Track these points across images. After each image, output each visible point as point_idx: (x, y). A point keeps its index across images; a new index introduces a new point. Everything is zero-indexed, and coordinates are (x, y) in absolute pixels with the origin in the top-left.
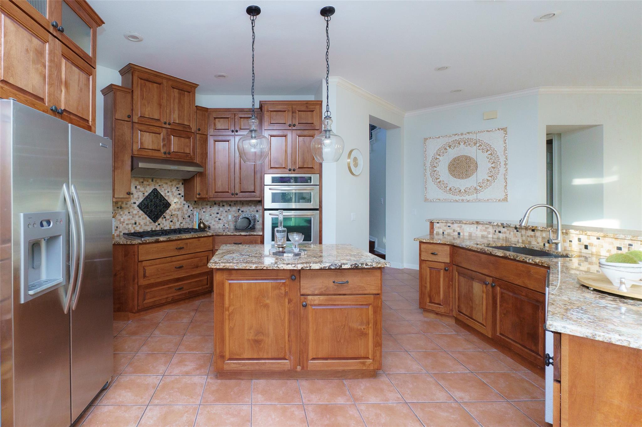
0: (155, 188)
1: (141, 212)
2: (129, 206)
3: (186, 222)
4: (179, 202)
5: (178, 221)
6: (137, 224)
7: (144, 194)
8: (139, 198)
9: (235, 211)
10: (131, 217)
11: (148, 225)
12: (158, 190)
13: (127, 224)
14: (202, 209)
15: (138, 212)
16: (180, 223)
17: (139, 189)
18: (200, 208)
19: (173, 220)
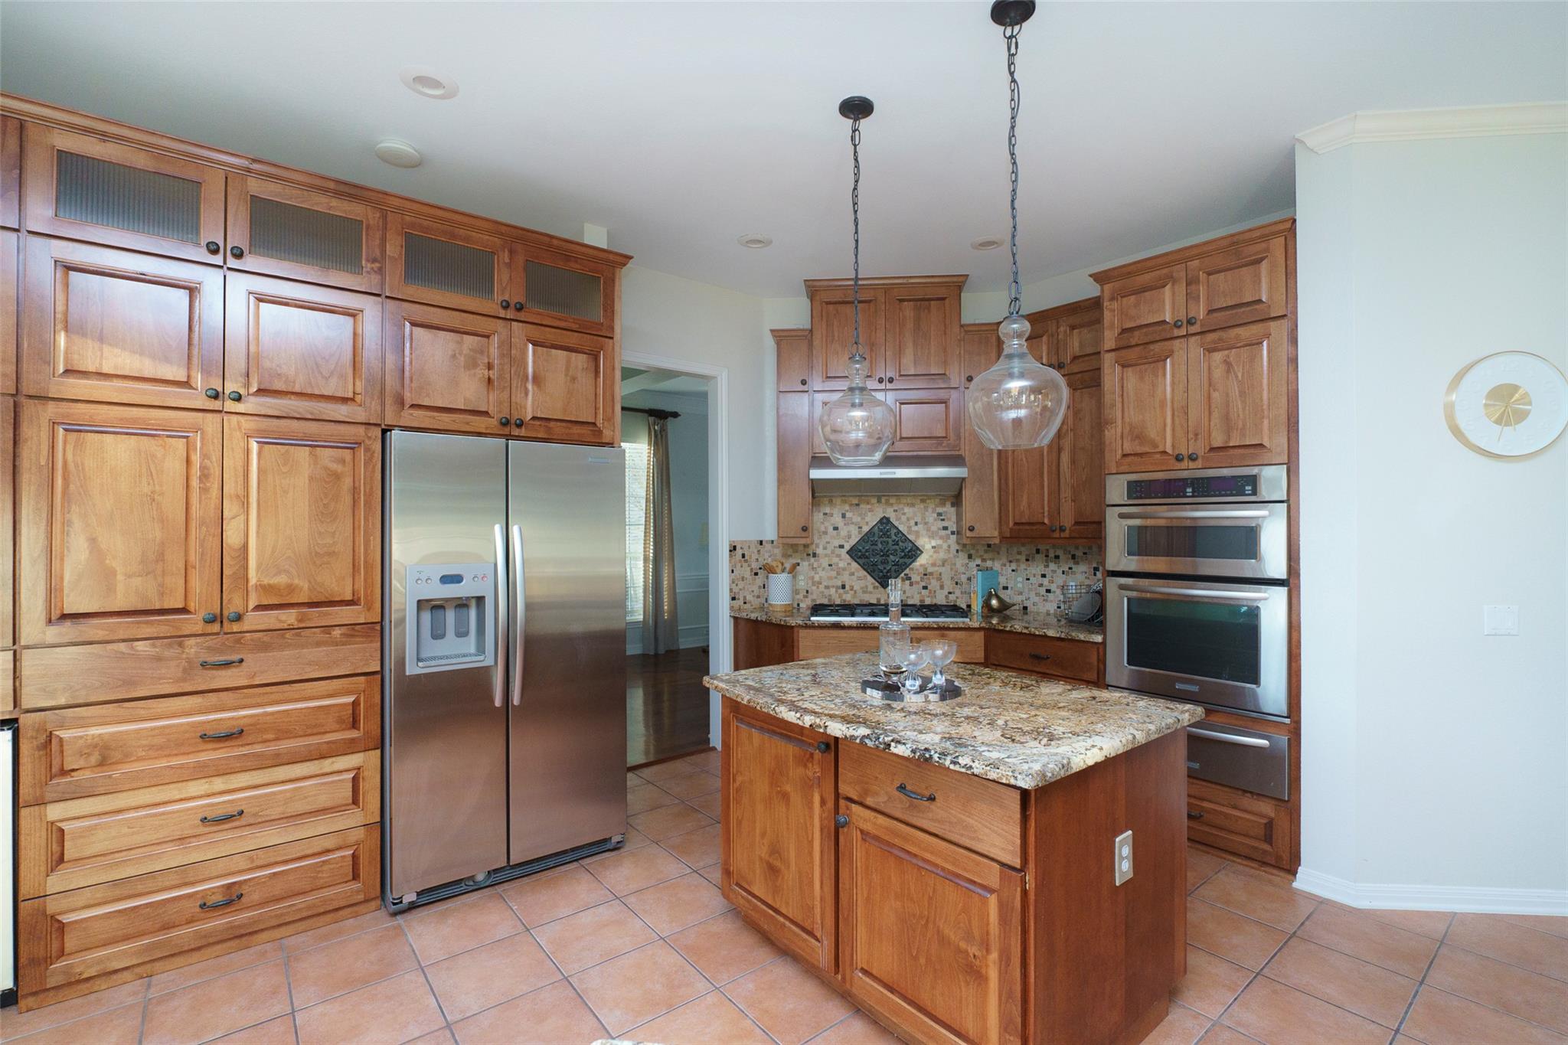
0: (884, 517)
1: (854, 565)
2: (829, 552)
3: (962, 593)
4: (945, 546)
5: (942, 587)
6: (847, 587)
7: (860, 528)
8: (849, 537)
9: (1086, 573)
10: (834, 574)
11: (871, 593)
12: (891, 520)
13: (827, 587)
14: (1008, 564)
15: (849, 564)
16: (947, 593)
17: (851, 518)
18: (1004, 560)
19: (930, 584)
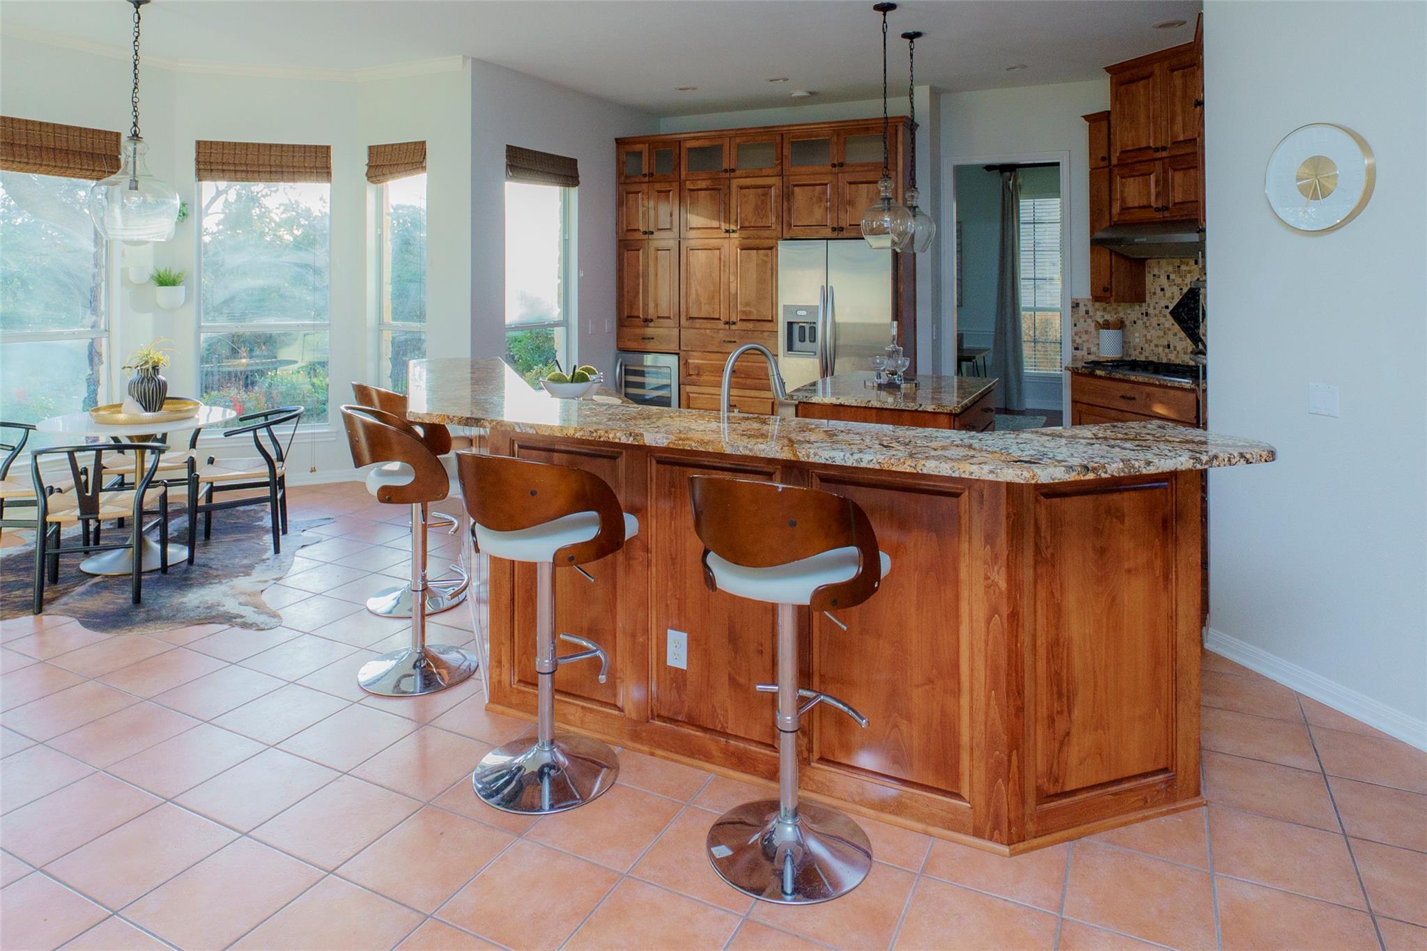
1: (1176, 325)
2: (1158, 312)
6: (1171, 346)
7: (1179, 291)
8: (1172, 298)
10: (1161, 333)
13: (1156, 346)
15: (1173, 324)
17: (1173, 280)
